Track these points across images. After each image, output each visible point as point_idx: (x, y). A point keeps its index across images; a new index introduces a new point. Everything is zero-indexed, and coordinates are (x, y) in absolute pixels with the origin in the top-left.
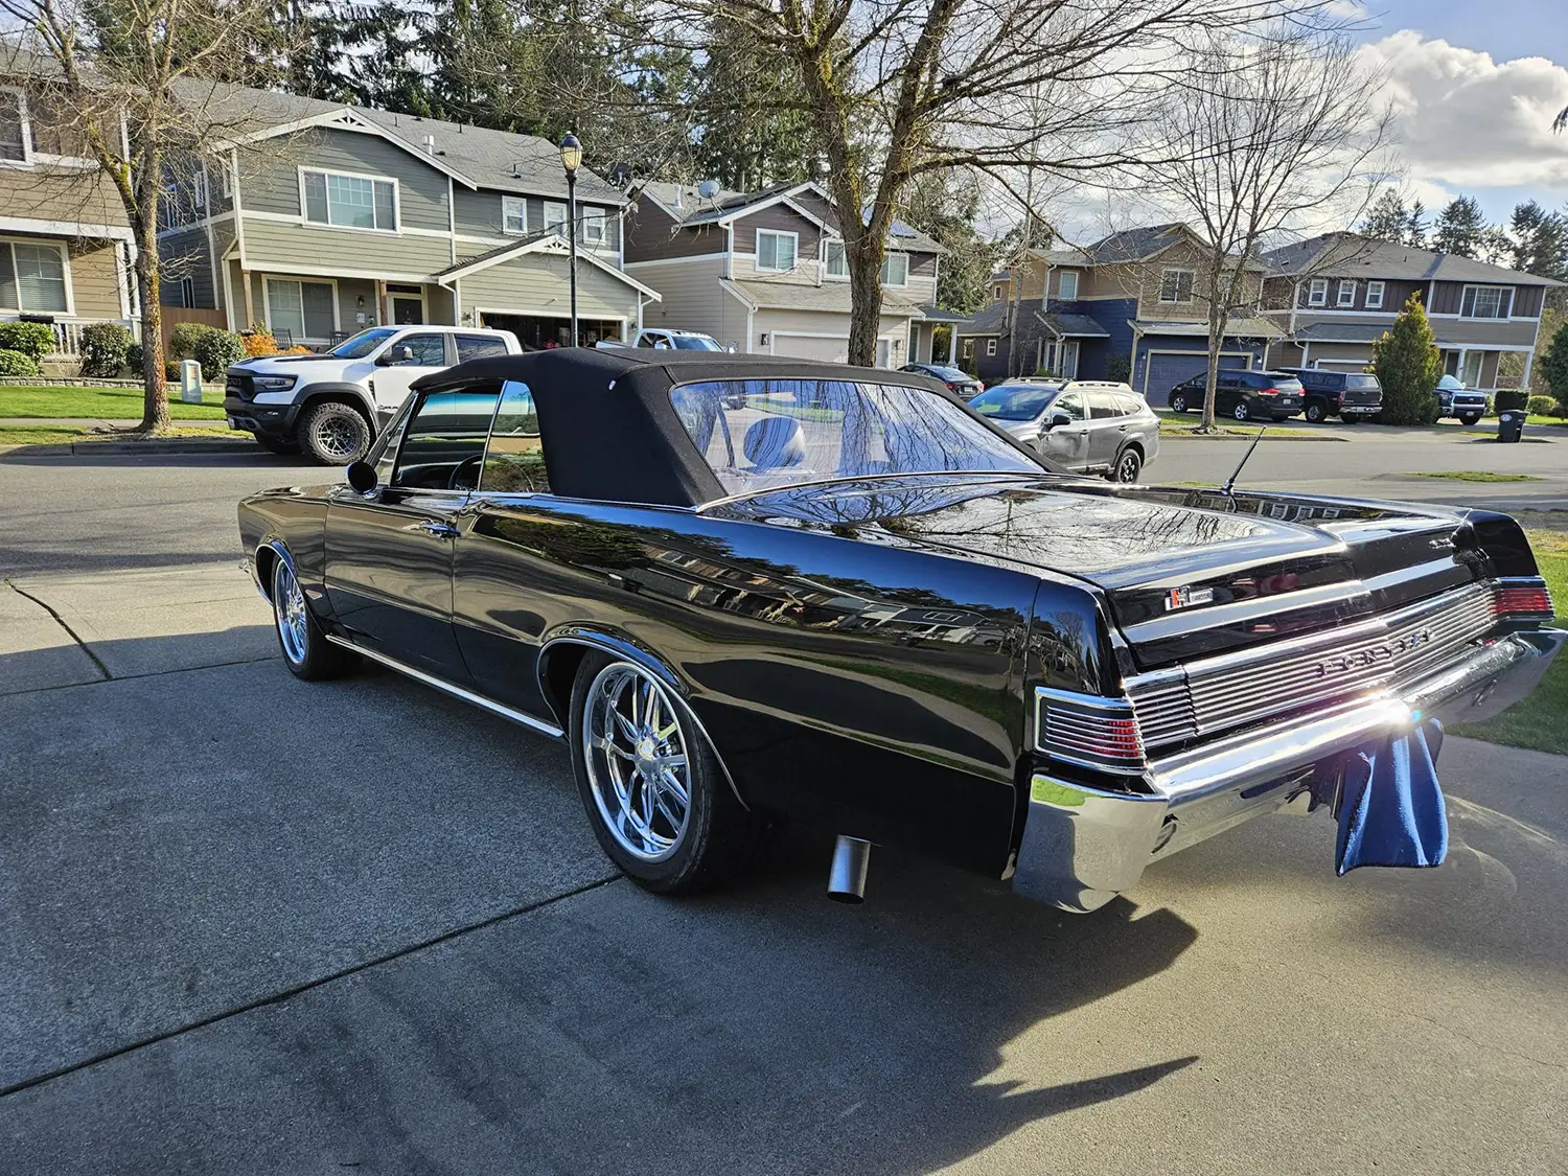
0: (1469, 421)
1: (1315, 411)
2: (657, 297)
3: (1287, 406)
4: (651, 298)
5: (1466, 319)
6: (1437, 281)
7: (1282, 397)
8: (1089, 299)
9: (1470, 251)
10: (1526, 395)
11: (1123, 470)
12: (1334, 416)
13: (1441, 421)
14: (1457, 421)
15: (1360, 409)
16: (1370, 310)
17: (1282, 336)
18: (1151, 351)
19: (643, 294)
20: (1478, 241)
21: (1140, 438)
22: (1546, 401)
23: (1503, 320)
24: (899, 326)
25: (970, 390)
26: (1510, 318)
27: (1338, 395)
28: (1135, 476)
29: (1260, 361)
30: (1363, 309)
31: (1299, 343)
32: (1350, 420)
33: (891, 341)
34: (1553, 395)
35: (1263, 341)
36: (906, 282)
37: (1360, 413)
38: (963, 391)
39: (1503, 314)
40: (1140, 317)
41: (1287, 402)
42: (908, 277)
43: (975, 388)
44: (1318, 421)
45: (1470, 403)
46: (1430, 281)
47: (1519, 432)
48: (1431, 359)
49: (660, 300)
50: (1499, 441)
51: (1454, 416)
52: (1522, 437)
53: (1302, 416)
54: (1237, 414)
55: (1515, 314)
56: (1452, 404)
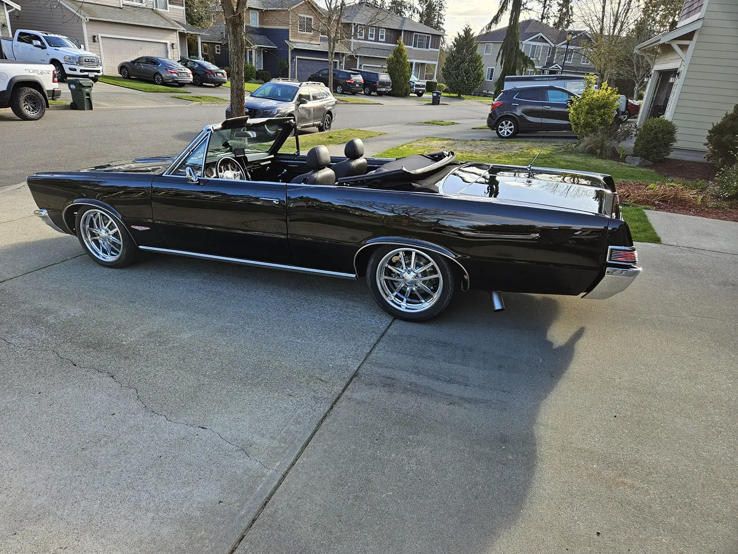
0: (420, 95)
1: (367, 90)
2: (18, 7)
3: (357, 87)
4: (13, 8)
5: (415, 48)
6: (404, 31)
7: (355, 83)
8: (265, 27)
9: (403, 12)
10: (436, 83)
11: (326, 124)
12: (374, 92)
13: (411, 95)
14: (416, 95)
15: (384, 89)
16: (381, 42)
17: (350, 53)
18: (297, 57)
19: (7, 4)
20: (405, 8)
21: (330, 109)
22: (442, 86)
23: (427, 50)
24: (172, 35)
25: (220, 75)
26: (430, 49)
27: (376, 83)
28: (330, 127)
29: (342, 64)
30: (378, 41)
31: (356, 56)
32: (380, 94)
33: (169, 44)
34: (446, 84)
35: (343, 55)
36: (168, 9)
37: (384, 91)
38: (217, 74)
39: (427, 47)
40: (291, 39)
41: (357, 85)
42: (169, 6)
43: (222, 74)
44: (369, 94)
45: (420, 87)
46: (401, 30)
47: (439, 101)
48: (407, 67)
49: (20, 9)
50: (432, 104)
51: (415, 93)
52: (440, 103)
53: (363, 92)
54: (338, 90)
55: (431, 48)
56: (414, 87)
